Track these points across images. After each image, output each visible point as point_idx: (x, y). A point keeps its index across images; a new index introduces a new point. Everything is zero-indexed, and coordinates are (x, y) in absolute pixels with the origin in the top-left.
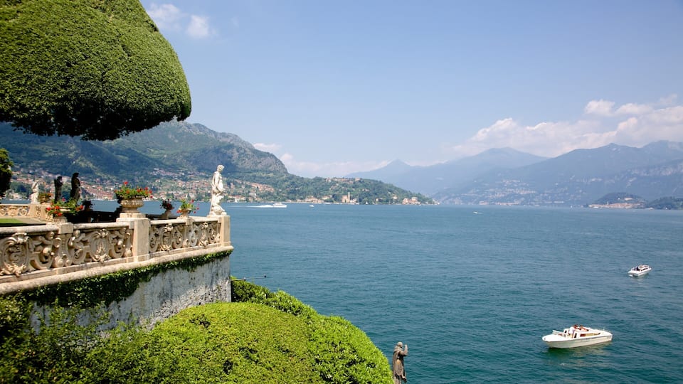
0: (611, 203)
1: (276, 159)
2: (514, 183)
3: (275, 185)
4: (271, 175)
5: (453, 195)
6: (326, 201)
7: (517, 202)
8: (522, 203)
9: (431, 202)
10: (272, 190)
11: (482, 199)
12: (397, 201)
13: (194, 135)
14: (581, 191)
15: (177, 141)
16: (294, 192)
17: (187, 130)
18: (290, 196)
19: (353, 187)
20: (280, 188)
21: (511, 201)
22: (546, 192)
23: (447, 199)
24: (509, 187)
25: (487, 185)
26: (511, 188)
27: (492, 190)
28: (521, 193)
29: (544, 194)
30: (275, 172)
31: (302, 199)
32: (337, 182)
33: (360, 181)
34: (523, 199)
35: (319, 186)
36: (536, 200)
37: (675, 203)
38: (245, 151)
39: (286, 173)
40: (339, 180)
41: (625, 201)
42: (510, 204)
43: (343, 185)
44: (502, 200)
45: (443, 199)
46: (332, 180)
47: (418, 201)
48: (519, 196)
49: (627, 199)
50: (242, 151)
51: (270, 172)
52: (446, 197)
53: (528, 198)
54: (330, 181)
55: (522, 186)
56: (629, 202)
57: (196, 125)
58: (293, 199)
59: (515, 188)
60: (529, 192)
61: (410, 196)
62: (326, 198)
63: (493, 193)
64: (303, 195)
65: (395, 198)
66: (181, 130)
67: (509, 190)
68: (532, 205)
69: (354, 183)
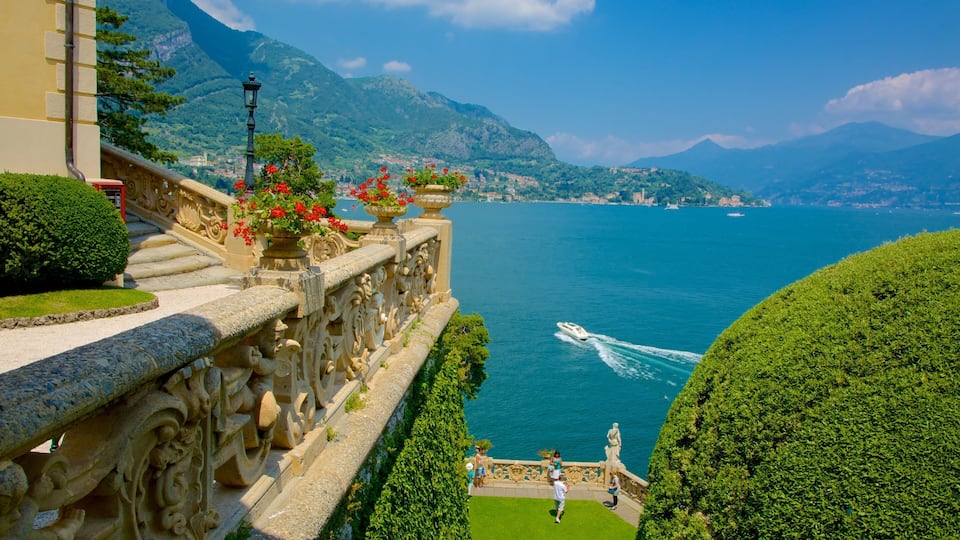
1: (540, 140)
2: (880, 174)
3: (539, 177)
4: (533, 162)
5: (788, 191)
6: (611, 201)
7: (884, 204)
8: (893, 206)
9: (758, 203)
10: (534, 183)
11: (833, 197)
12: (710, 202)
13: (430, 109)
15: (407, 117)
16: (566, 187)
17: (420, 101)
18: (562, 193)
19: (648, 181)
20: (546, 181)
21: (877, 201)
22: (932, 188)
23: (780, 197)
24: (873, 180)
25: (839, 176)
26: (876, 182)
27: (847, 185)
28: (893, 190)
29: (929, 191)
30: (538, 159)
31: (576, 197)
32: (626, 174)
33: (657, 172)
34: (895, 198)
35: (598, 179)
36: (915, 200)
38: (498, 130)
39: (554, 160)
40: (628, 170)
42: (875, 206)
43: (634, 178)
44: (862, 199)
45: (773, 196)
46: (618, 171)
47: (741, 201)
48: (890, 194)
50: (495, 130)
51: (533, 158)
52: (778, 194)
53: (903, 198)
54: (615, 172)
55: (895, 179)
57: (430, 93)
58: (565, 197)
59: (882, 182)
60: (905, 188)
61: (728, 194)
62: (611, 196)
63: (849, 189)
64: (579, 191)
65: (708, 197)
66: (413, 102)
67: (873, 185)
68: (909, 207)
69: (650, 175)
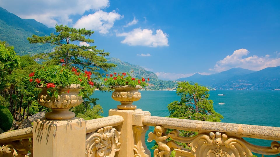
1: (154, 74)
2: (243, 81)
3: (154, 84)
4: (153, 80)
5: (219, 86)
6: (174, 90)
7: (244, 89)
8: (247, 89)
9: (212, 89)
10: (153, 85)
11: (231, 87)
13: (125, 66)
14: (270, 84)
15: (118, 68)
16: (162, 86)
17: (122, 64)
18: (161, 88)
20: (156, 85)
21: (242, 88)
22: (256, 84)
23: (217, 88)
24: (241, 82)
25: (232, 82)
27: (234, 84)
28: (246, 85)
29: (255, 85)
30: (154, 79)
31: (165, 89)
34: (247, 87)
35: (170, 84)
36: (252, 87)
38: (143, 71)
39: (158, 79)
44: (238, 88)
45: (215, 87)
48: (245, 86)
50: (142, 71)
51: (152, 79)
52: (217, 87)
53: (249, 87)
54: (174, 82)
55: (246, 82)
57: (125, 62)
58: (161, 89)
59: (243, 83)
60: (249, 84)
62: (174, 89)
63: (235, 85)
64: (165, 87)
66: (120, 64)
67: (241, 84)
68: (250, 89)
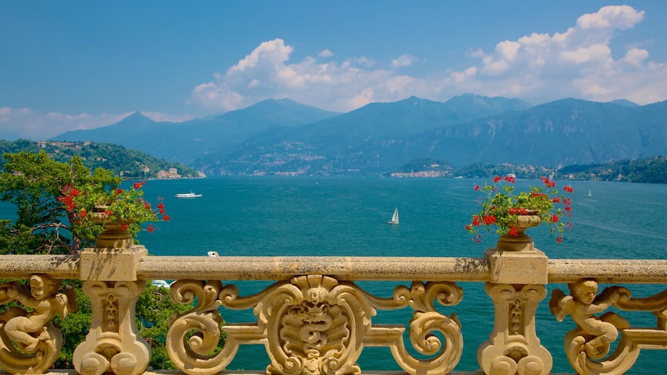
0: (415, 171)
2: (296, 146)
7: (301, 171)
8: (308, 173)
9: (194, 175)
11: (258, 168)
12: (149, 175)
14: (378, 156)
19: (82, 155)
21: (295, 170)
22: (337, 157)
23: (210, 168)
24: (291, 151)
25: (262, 148)
26: (293, 153)
27: (269, 155)
28: (306, 159)
29: (334, 160)
32: (56, 148)
33: (91, 146)
34: (309, 167)
36: (324, 167)
37: (486, 170)
40: (59, 145)
41: (432, 169)
42: (293, 174)
43: (66, 152)
44: (283, 168)
45: (205, 167)
46: (47, 145)
48: (306, 163)
49: (433, 166)
52: (209, 165)
53: (316, 166)
54: (44, 146)
55: (307, 150)
56: (435, 169)
59: (298, 152)
60: (317, 157)
61: (165, 166)
63: (271, 160)
65: (147, 170)
67: (290, 155)
68: (321, 174)
69: (83, 149)
